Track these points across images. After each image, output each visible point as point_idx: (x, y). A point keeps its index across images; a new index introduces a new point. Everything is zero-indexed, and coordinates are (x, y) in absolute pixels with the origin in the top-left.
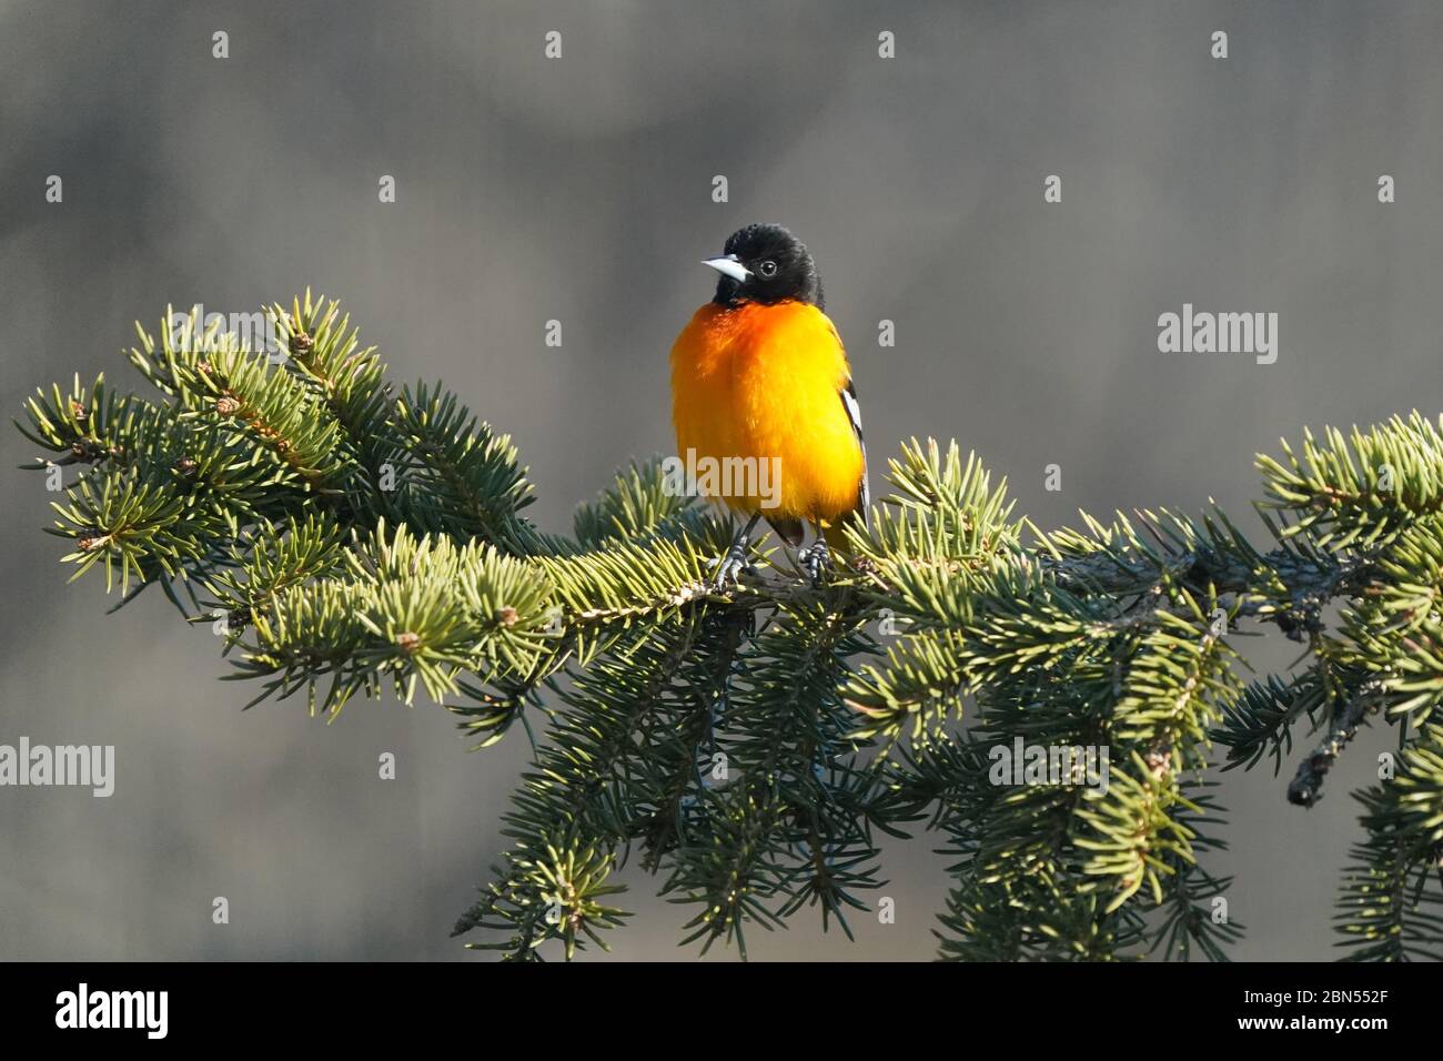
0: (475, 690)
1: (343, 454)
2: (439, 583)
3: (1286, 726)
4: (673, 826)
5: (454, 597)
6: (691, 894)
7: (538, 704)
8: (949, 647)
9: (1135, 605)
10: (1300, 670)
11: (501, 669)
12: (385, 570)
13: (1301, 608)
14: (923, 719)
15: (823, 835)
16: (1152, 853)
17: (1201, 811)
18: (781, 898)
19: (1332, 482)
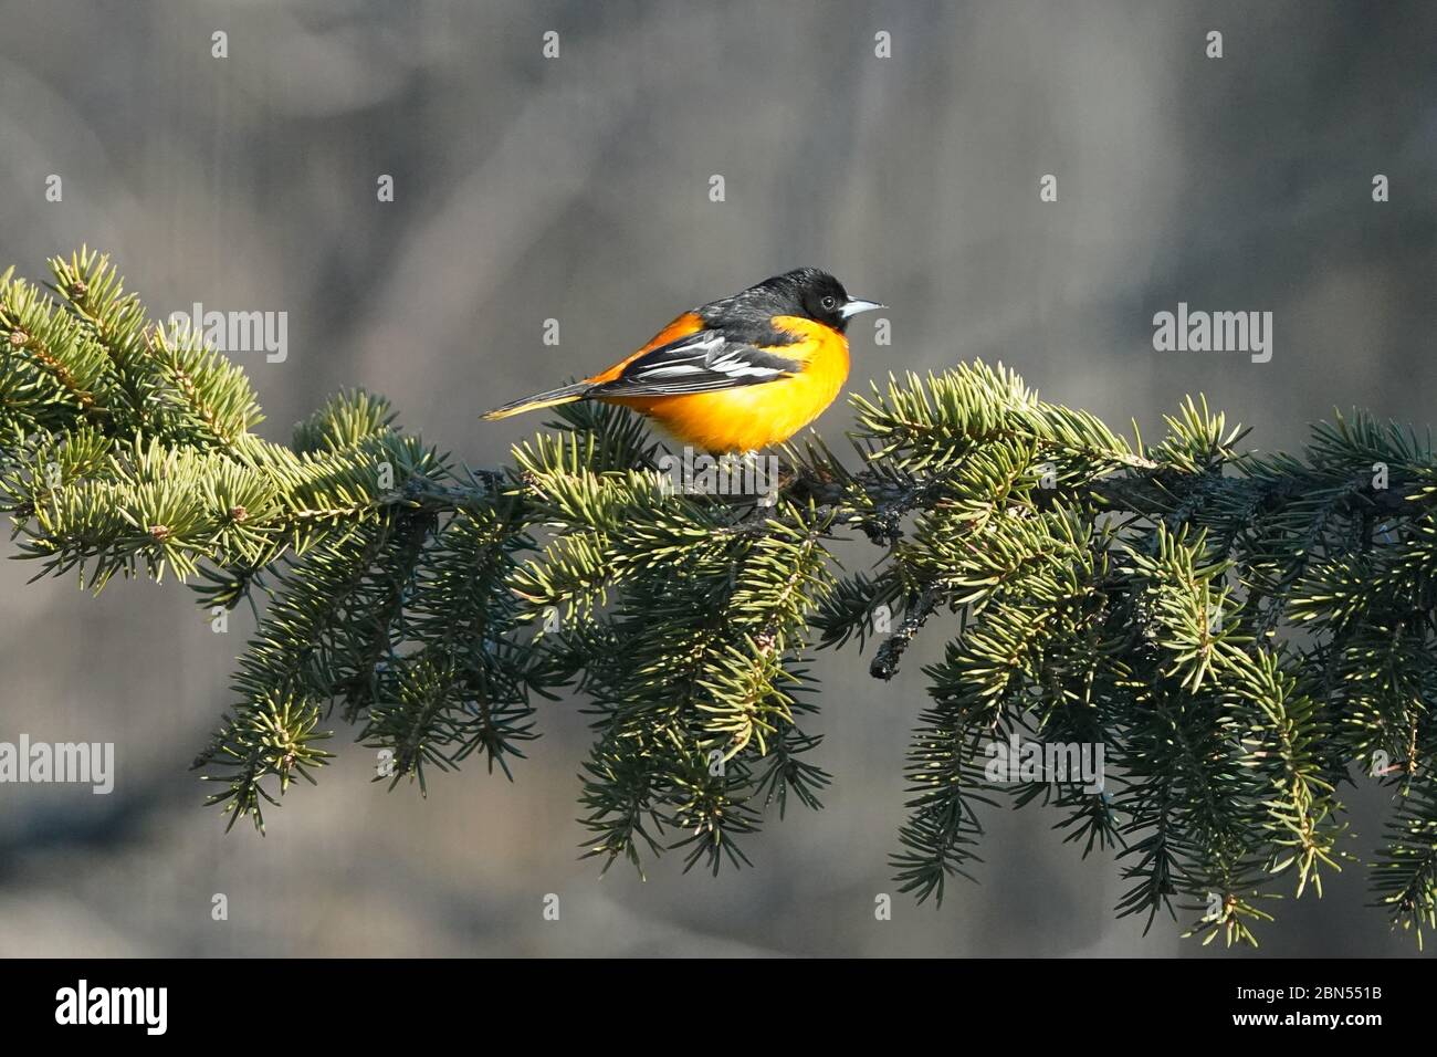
0: (210, 572)
1: (109, 379)
2: (185, 486)
3: (869, 614)
4: (368, 686)
5: (197, 497)
6: (383, 741)
7: (261, 585)
8: (596, 546)
9: (749, 513)
10: (882, 569)
11: (233, 557)
12: (141, 474)
13: (884, 518)
14: (574, 606)
15: (490, 696)
16: (758, 715)
17: (799, 682)
18: (455, 746)
19: (911, 416)
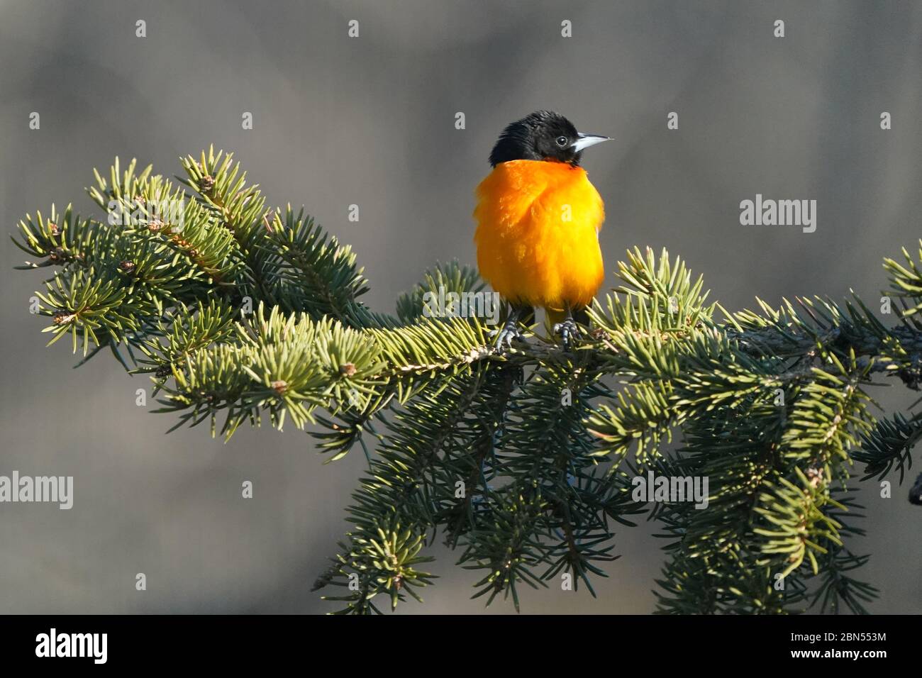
0: (326, 421)
1: (235, 259)
2: (301, 347)
3: (908, 449)
4: (466, 516)
5: (312, 356)
6: (479, 563)
7: (371, 431)
8: (661, 392)
9: (797, 364)
10: (917, 410)
11: (345, 406)
12: (263, 337)
13: (917, 367)
14: (644, 443)
15: (574, 524)
16: (810, 538)
17: (845, 509)
18: (544, 567)
